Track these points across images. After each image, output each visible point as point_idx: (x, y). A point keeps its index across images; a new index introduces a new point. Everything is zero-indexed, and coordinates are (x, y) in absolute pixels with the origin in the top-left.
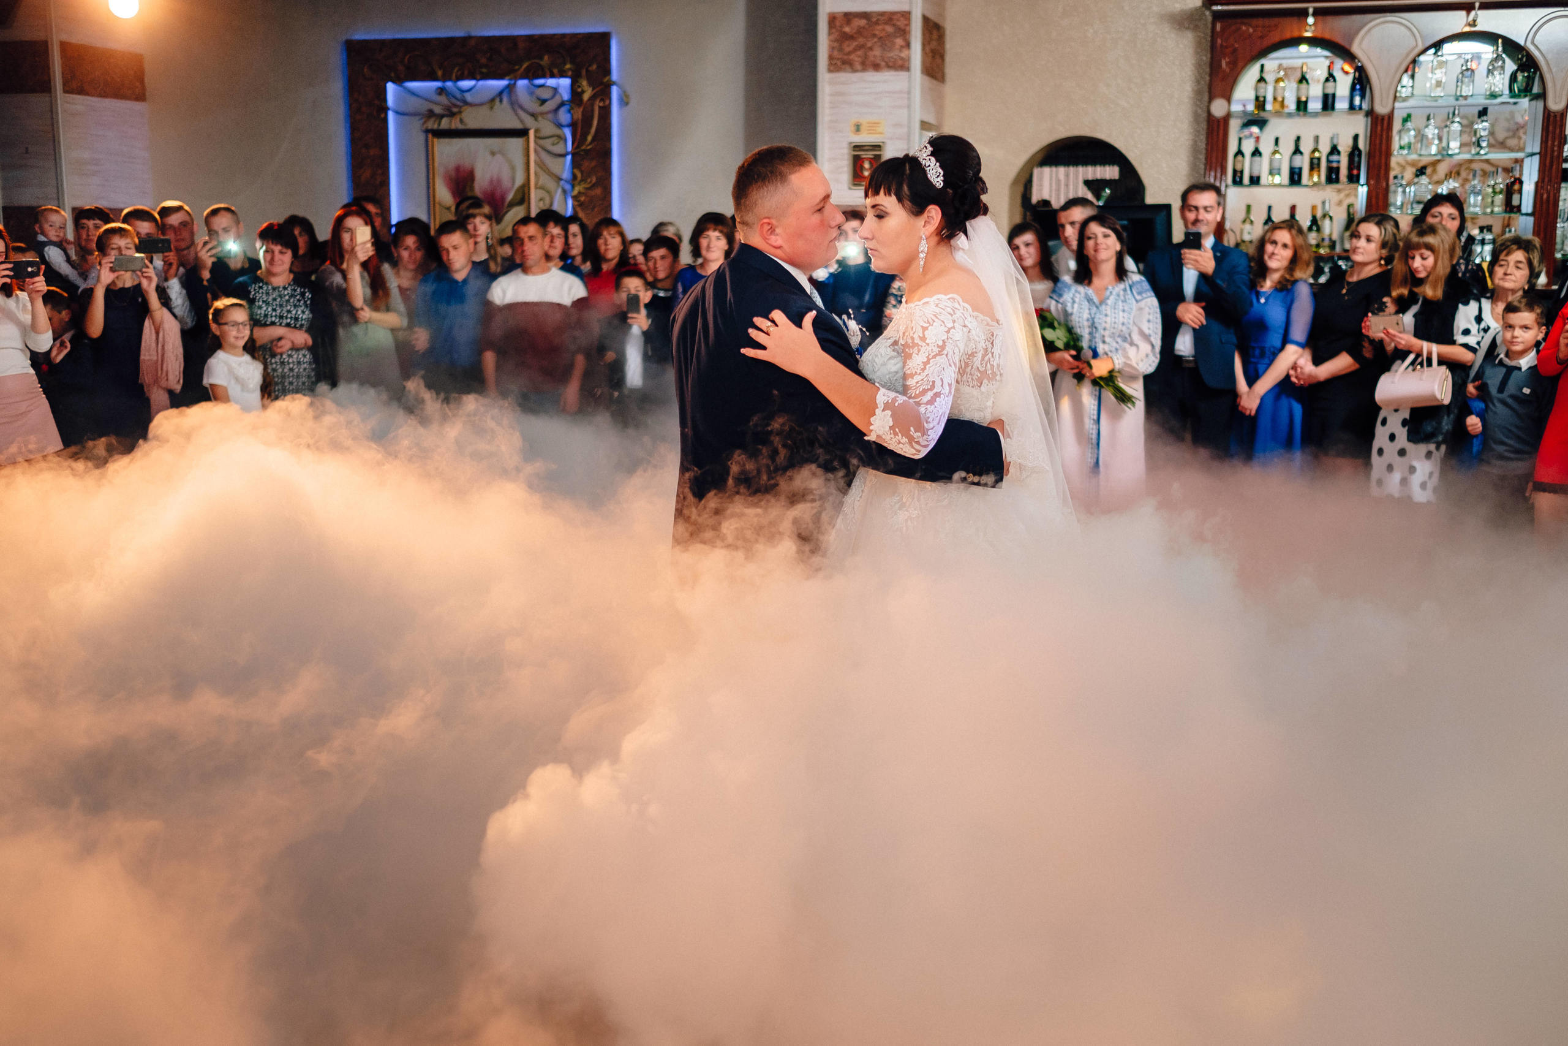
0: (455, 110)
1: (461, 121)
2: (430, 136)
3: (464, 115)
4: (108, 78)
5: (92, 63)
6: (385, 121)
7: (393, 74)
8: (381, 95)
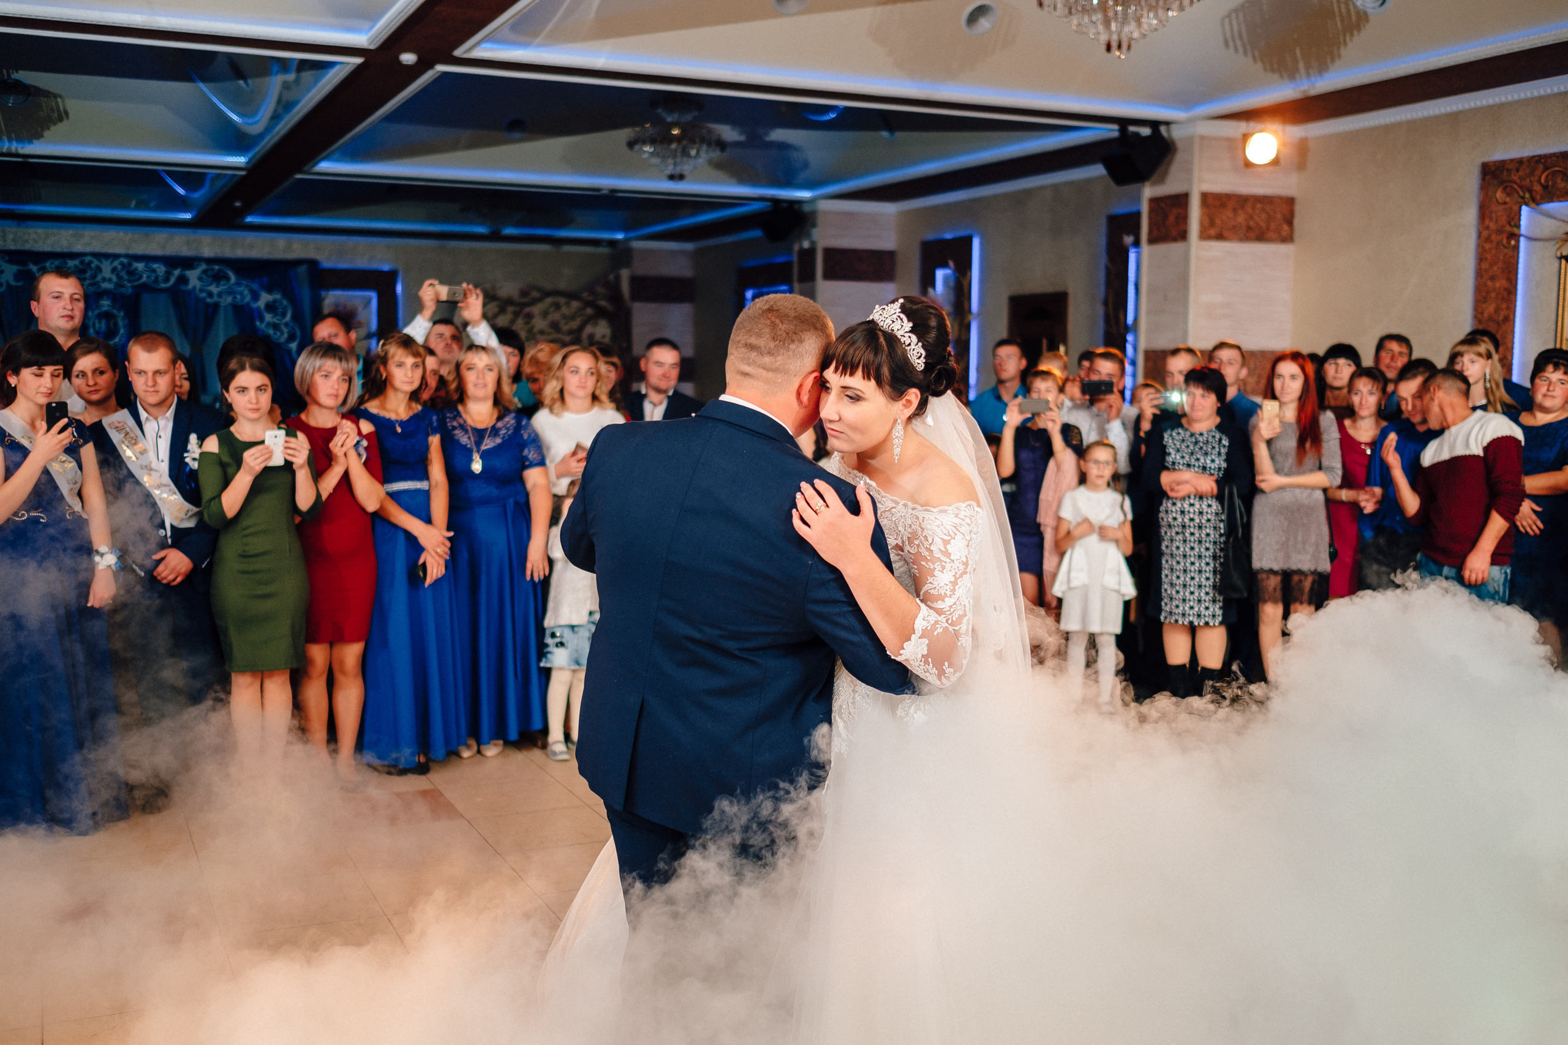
2: (1564, 263)
4: (1252, 223)
5: (1235, 210)
6: (1517, 248)
7: (1527, 195)
8: (1514, 220)
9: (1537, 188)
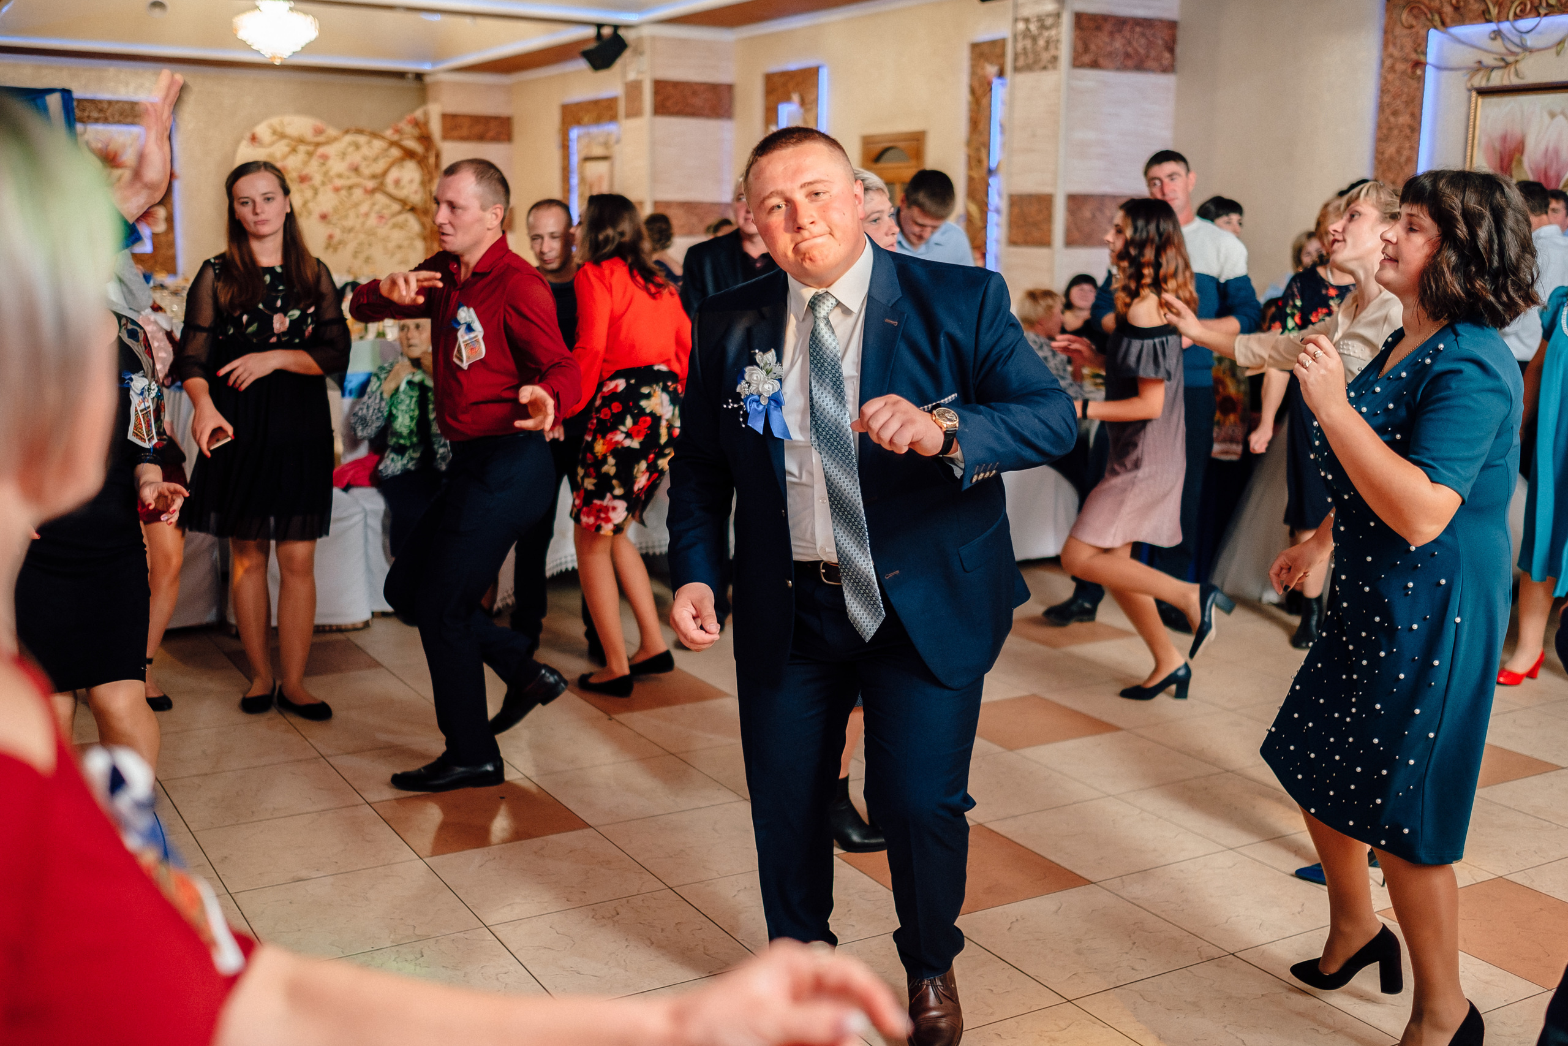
0: (1510, 59)
1: (1517, 74)
2: (1474, 94)
3: (1520, 66)
4: (1130, 50)
5: (1111, 34)
6: (1421, 79)
7: (1437, 17)
8: (1420, 46)
9: (1448, 10)
